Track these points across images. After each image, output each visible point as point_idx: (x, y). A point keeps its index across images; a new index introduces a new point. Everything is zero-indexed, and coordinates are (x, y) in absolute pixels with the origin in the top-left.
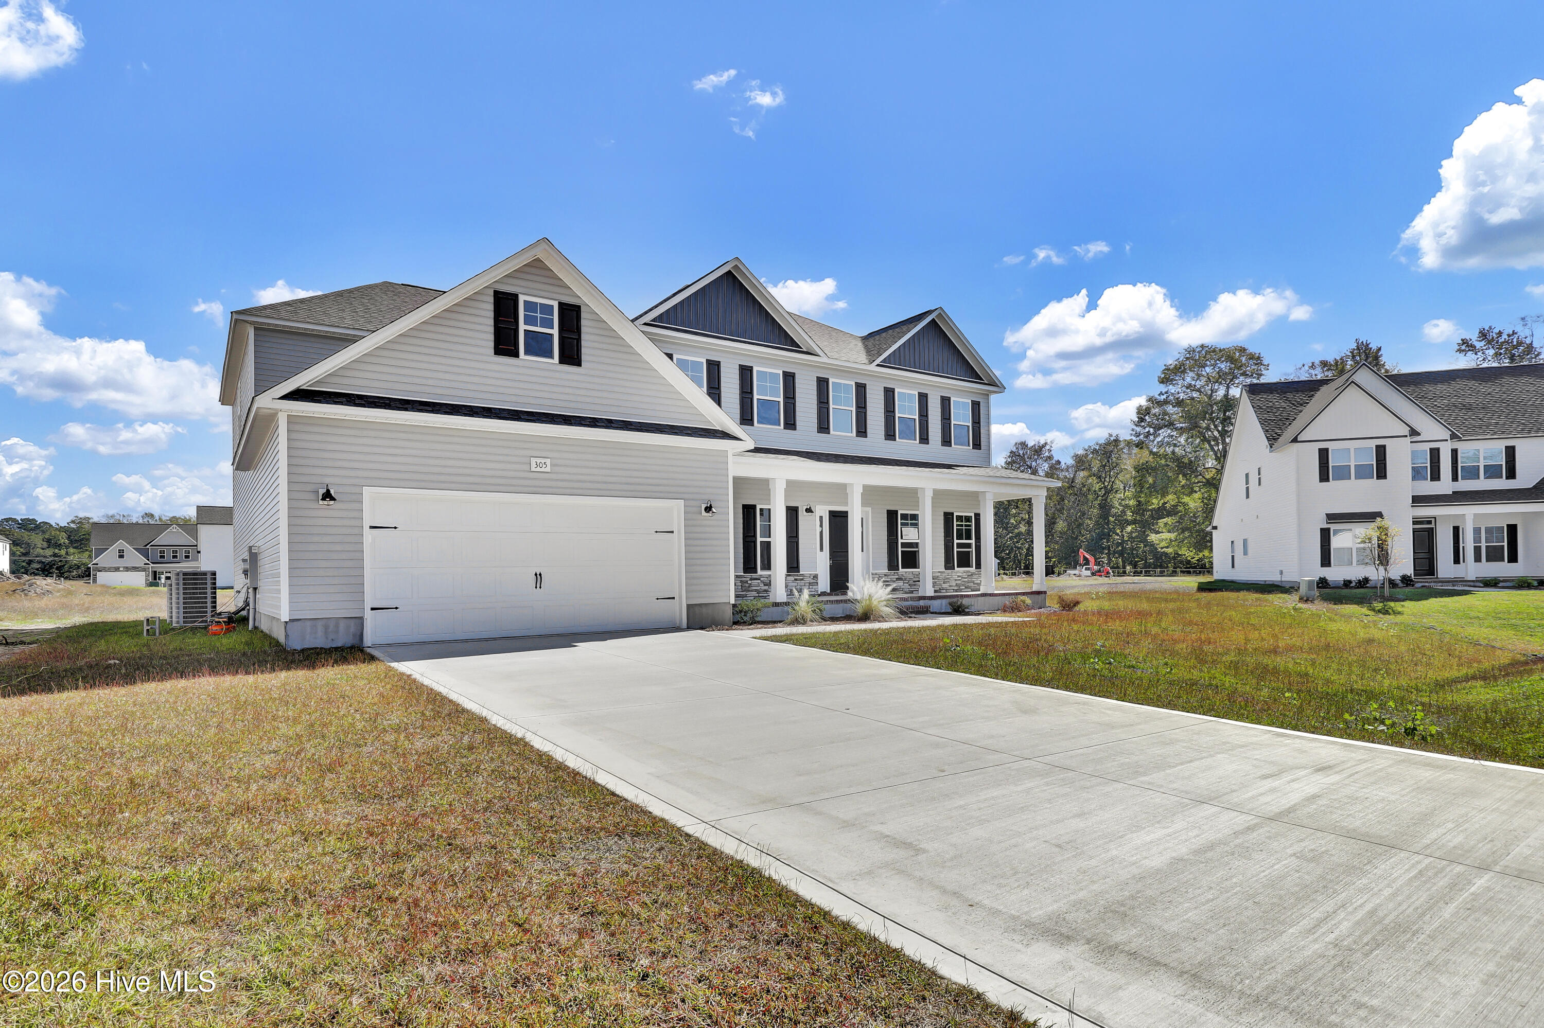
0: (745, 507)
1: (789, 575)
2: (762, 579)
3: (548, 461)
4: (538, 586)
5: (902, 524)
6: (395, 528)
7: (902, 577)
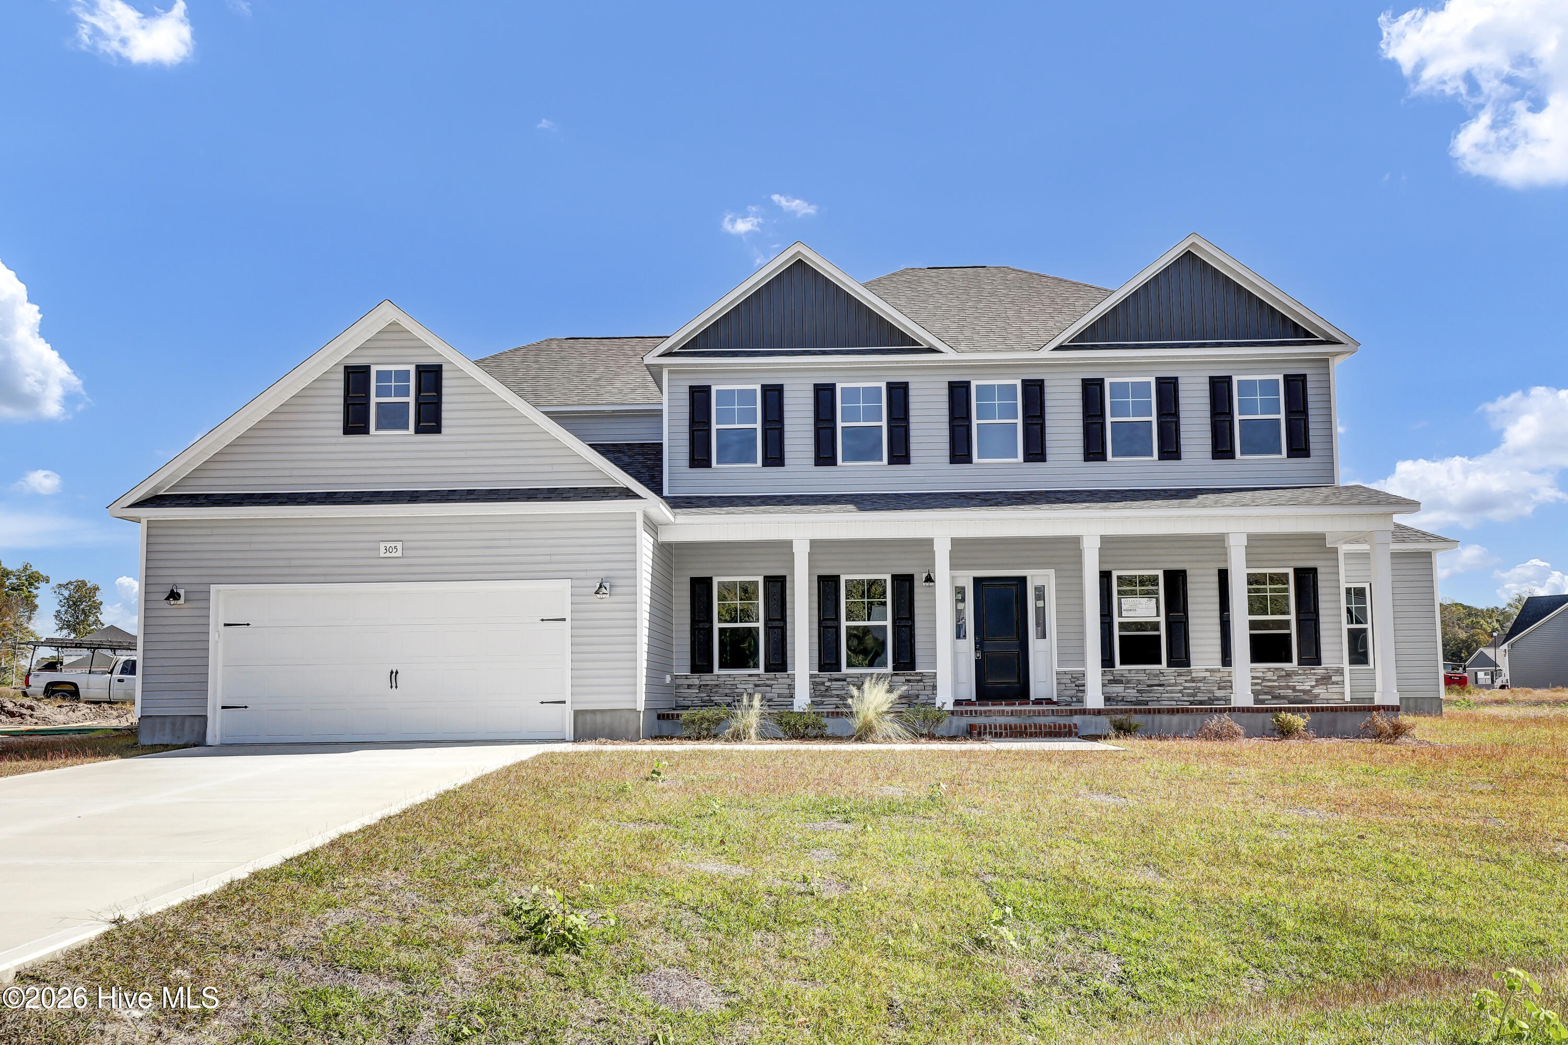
0: (821, 579)
1: (897, 675)
2: (848, 680)
3: (399, 545)
4: (394, 685)
5: (1119, 592)
6: (248, 625)
7: (1122, 678)
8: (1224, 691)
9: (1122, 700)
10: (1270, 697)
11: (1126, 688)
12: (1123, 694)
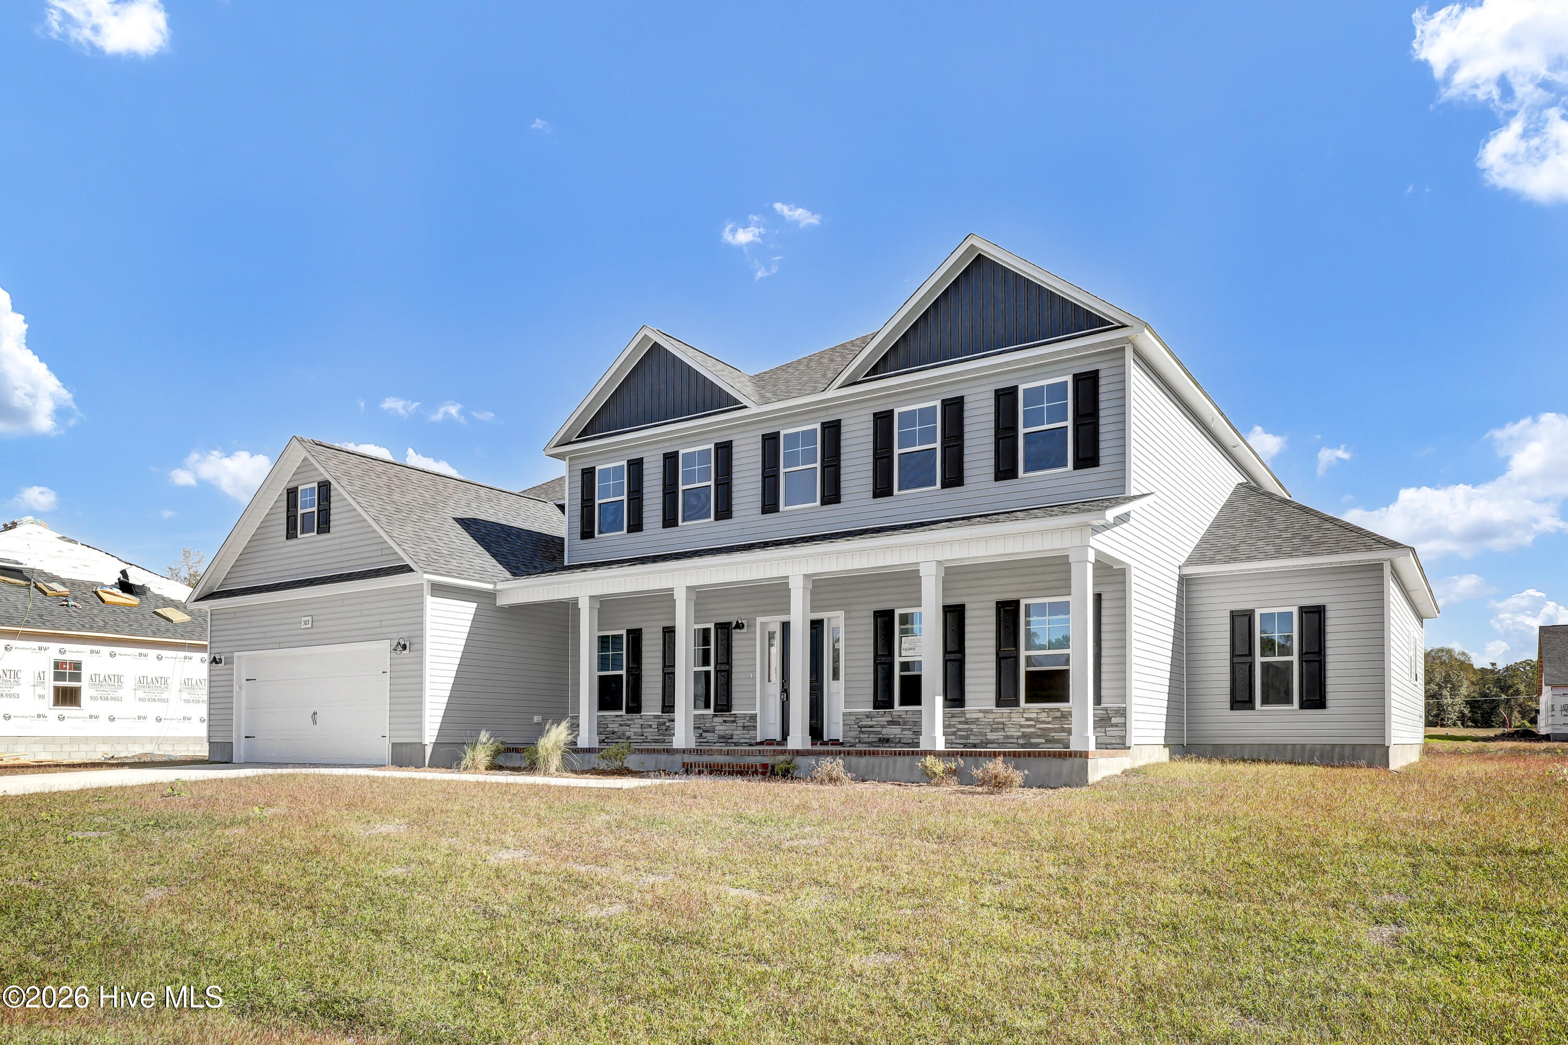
3: (310, 619)
5: (902, 631)
6: (255, 680)
7: (900, 720)
8: (996, 734)
9: (899, 742)
10: (1043, 741)
11: (903, 730)
12: (900, 736)
